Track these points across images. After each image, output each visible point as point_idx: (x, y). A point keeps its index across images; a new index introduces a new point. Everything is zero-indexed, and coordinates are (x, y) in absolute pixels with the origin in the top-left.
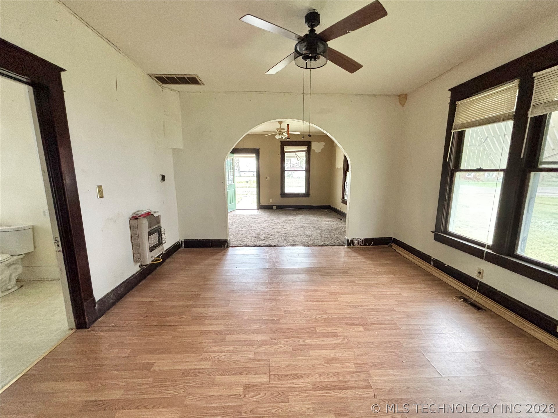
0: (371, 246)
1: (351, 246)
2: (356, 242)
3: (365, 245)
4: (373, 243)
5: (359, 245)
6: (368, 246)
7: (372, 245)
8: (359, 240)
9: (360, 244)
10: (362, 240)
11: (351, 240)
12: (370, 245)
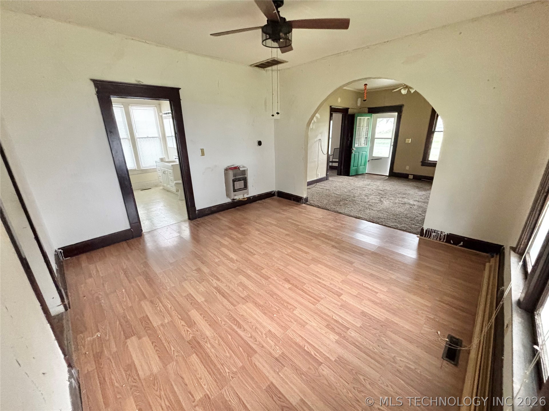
0: (457, 247)
1: (425, 236)
2: (433, 234)
3: (448, 241)
4: (462, 243)
5: (438, 239)
6: (452, 245)
7: (460, 246)
8: (440, 233)
9: (440, 239)
10: (444, 234)
11: (426, 231)
12: (457, 245)
